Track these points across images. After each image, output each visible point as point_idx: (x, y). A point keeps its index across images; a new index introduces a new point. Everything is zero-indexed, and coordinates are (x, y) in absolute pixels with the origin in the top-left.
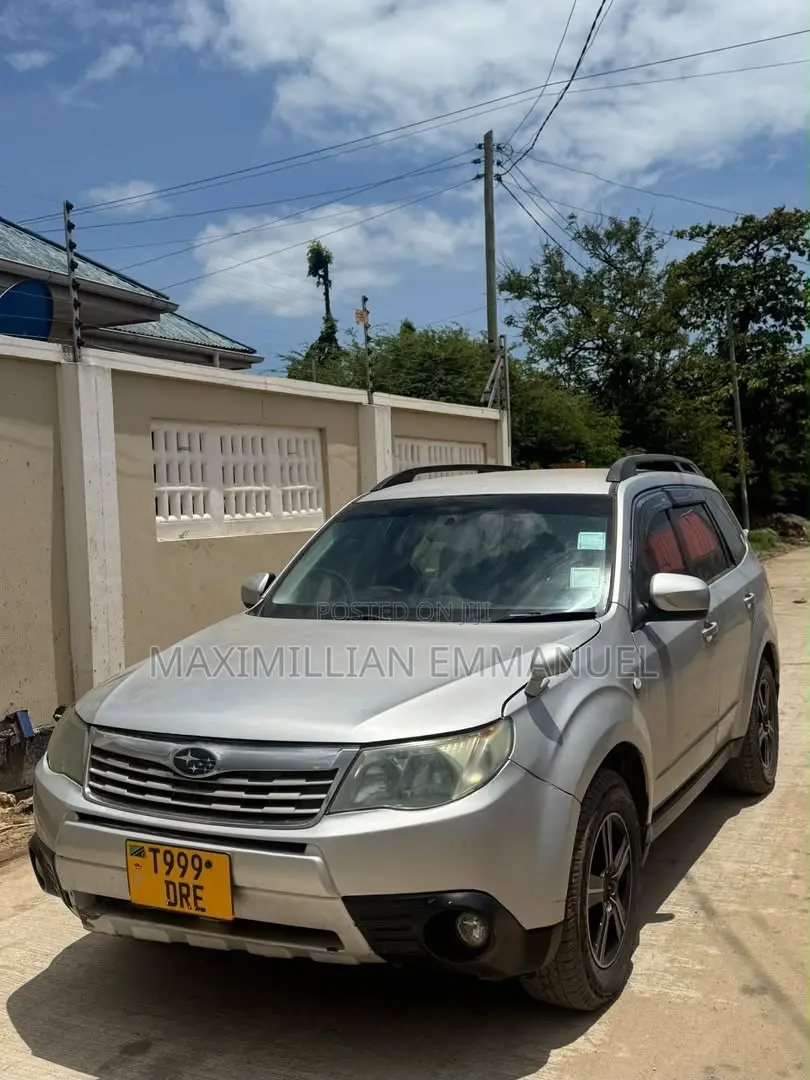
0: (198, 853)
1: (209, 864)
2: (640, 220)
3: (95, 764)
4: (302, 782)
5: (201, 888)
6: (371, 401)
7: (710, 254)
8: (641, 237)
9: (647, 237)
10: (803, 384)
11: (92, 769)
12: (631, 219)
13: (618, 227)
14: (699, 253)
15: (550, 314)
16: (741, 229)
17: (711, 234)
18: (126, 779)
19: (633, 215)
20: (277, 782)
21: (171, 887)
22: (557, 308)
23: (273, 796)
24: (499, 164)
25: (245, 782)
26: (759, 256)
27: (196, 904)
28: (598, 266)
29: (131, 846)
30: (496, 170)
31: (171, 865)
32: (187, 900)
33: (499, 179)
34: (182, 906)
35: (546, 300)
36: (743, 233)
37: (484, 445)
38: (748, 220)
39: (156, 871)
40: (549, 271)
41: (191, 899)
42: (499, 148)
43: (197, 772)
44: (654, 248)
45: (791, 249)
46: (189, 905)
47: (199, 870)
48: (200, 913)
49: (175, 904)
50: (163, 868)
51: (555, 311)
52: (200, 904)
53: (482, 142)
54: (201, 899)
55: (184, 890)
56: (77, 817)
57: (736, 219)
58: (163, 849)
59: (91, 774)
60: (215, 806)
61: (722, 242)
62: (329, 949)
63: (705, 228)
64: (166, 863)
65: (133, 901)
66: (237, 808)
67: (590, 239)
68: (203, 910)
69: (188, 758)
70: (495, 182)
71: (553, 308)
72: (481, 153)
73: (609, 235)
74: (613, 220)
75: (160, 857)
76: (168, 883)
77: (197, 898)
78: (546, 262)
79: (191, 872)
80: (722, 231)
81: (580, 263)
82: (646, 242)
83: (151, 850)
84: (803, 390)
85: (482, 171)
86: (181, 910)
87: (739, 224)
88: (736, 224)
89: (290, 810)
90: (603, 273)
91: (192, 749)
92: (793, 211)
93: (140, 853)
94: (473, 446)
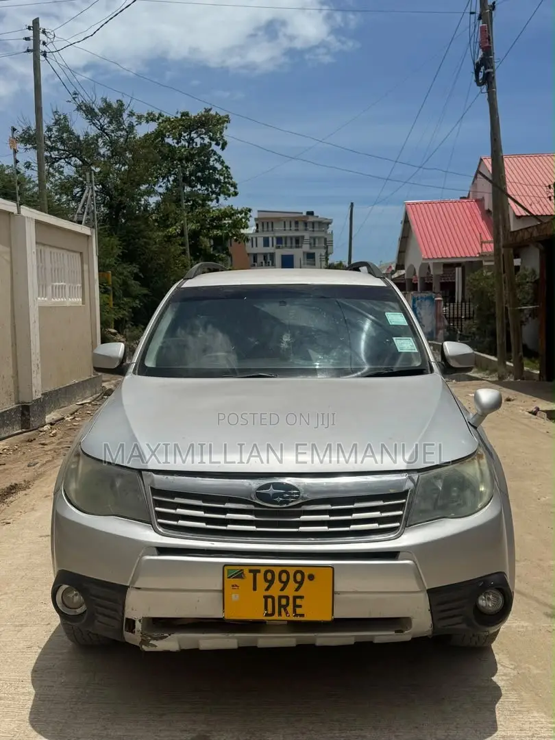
0: (301, 569)
1: (311, 577)
2: (124, 103)
3: (159, 503)
4: (381, 503)
5: (302, 597)
6: (19, 212)
7: (160, 134)
8: (125, 116)
9: (129, 116)
10: (221, 230)
11: (157, 509)
12: (117, 101)
13: (109, 106)
14: (153, 133)
15: (59, 163)
16: (181, 120)
17: (160, 121)
18: (200, 513)
19: (118, 99)
20: (357, 505)
21: (270, 600)
22: (64, 159)
23: (356, 516)
24: (44, 43)
25: (328, 507)
26: (191, 140)
27: (294, 611)
28: (93, 131)
29: (228, 570)
30: (42, 48)
31: (271, 582)
32: (285, 610)
33: (45, 55)
34: (280, 614)
35: (56, 152)
36: (181, 123)
37: (81, 253)
38: (185, 114)
39: (255, 589)
40: (58, 130)
41: (290, 608)
42: (44, 32)
43: (281, 503)
44: (135, 124)
45: (211, 139)
46: (287, 613)
47: (301, 584)
48: (299, 618)
49: (273, 614)
50: (261, 584)
51: (63, 160)
52: (299, 611)
53: (31, 25)
54: (300, 606)
55: (284, 602)
56: (156, 552)
57: (177, 113)
58: (263, 570)
59: (157, 512)
60: (302, 529)
61: (168, 127)
62: (396, 632)
63: (157, 115)
64: (266, 580)
65: (226, 618)
66: (325, 529)
67: (89, 112)
68: (302, 615)
69: (271, 491)
70: (42, 58)
71: (61, 159)
72: (30, 33)
73: (103, 111)
74: (105, 100)
75: (260, 577)
76: (266, 598)
77: (295, 606)
78: (56, 124)
79: (292, 585)
80: (168, 120)
81: (81, 127)
82: (128, 118)
83: (251, 571)
84: (221, 234)
85: (31, 47)
86: (280, 618)
87: (179, 116)
88: (177, 116)
89: (375, 526)
90: (98, 136)
91: (273, 483)
92: (214, 114)
93: (240, 575)
94: (75, 254)
